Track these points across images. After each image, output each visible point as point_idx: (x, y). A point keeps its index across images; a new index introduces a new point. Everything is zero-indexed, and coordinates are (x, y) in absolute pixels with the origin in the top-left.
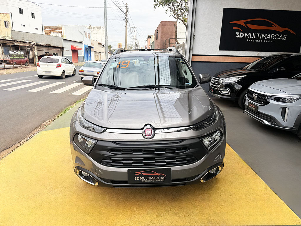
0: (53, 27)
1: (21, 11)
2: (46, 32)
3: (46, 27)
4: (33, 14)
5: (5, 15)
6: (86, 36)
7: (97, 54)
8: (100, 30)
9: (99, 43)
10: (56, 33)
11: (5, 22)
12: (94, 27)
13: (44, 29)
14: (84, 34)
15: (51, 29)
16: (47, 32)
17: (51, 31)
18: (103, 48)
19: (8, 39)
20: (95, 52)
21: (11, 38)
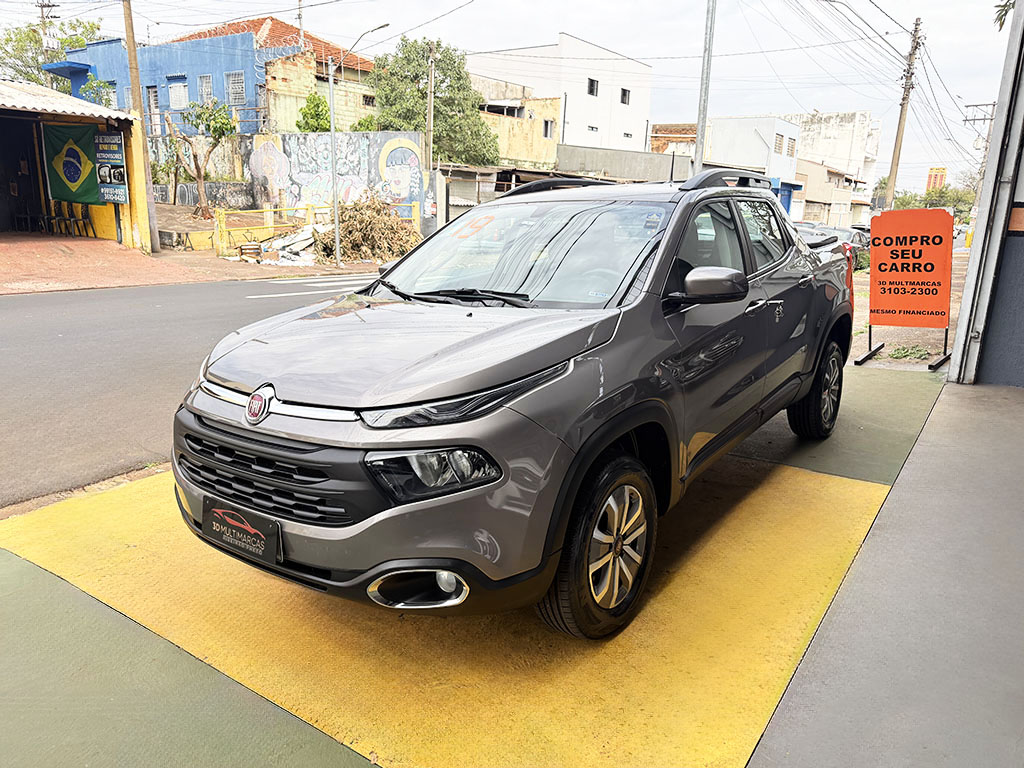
0: (678, 125)
1: (592, 87)
2: (656, 144)
3: (656, 130)
4: (625, 92)
5: (549, 101)
6: (778, 148)
7: (816, 209)
8: (851, 124)
9: (828, 171)
10: (683, 144)
11: (546, 123)
12: (830, 118)
13: (650, 134)
14: (772, 141)
15: (671, 132)
16: (659, 143)
17: (670, 140)
18: (844, 187)
19: (544, 169)
20: (807, 201)
21: (552, 166)
